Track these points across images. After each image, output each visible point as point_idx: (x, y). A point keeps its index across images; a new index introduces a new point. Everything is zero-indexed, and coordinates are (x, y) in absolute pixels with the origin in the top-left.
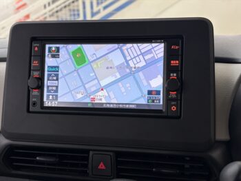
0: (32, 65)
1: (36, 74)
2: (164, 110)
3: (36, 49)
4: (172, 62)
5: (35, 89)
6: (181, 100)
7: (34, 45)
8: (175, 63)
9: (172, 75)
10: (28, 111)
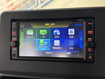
0: (12, 34)
1: (15, 39)
2: (85, 59)
3: (14, 25)
4: (89, 32)
5: (14, 47)
6: (94, 53)
7: (13, 23)
8: (90, 32)
9: (89, 39)
10: (11, 59)
